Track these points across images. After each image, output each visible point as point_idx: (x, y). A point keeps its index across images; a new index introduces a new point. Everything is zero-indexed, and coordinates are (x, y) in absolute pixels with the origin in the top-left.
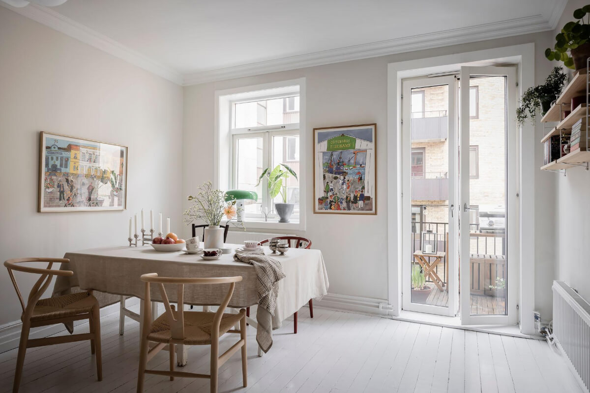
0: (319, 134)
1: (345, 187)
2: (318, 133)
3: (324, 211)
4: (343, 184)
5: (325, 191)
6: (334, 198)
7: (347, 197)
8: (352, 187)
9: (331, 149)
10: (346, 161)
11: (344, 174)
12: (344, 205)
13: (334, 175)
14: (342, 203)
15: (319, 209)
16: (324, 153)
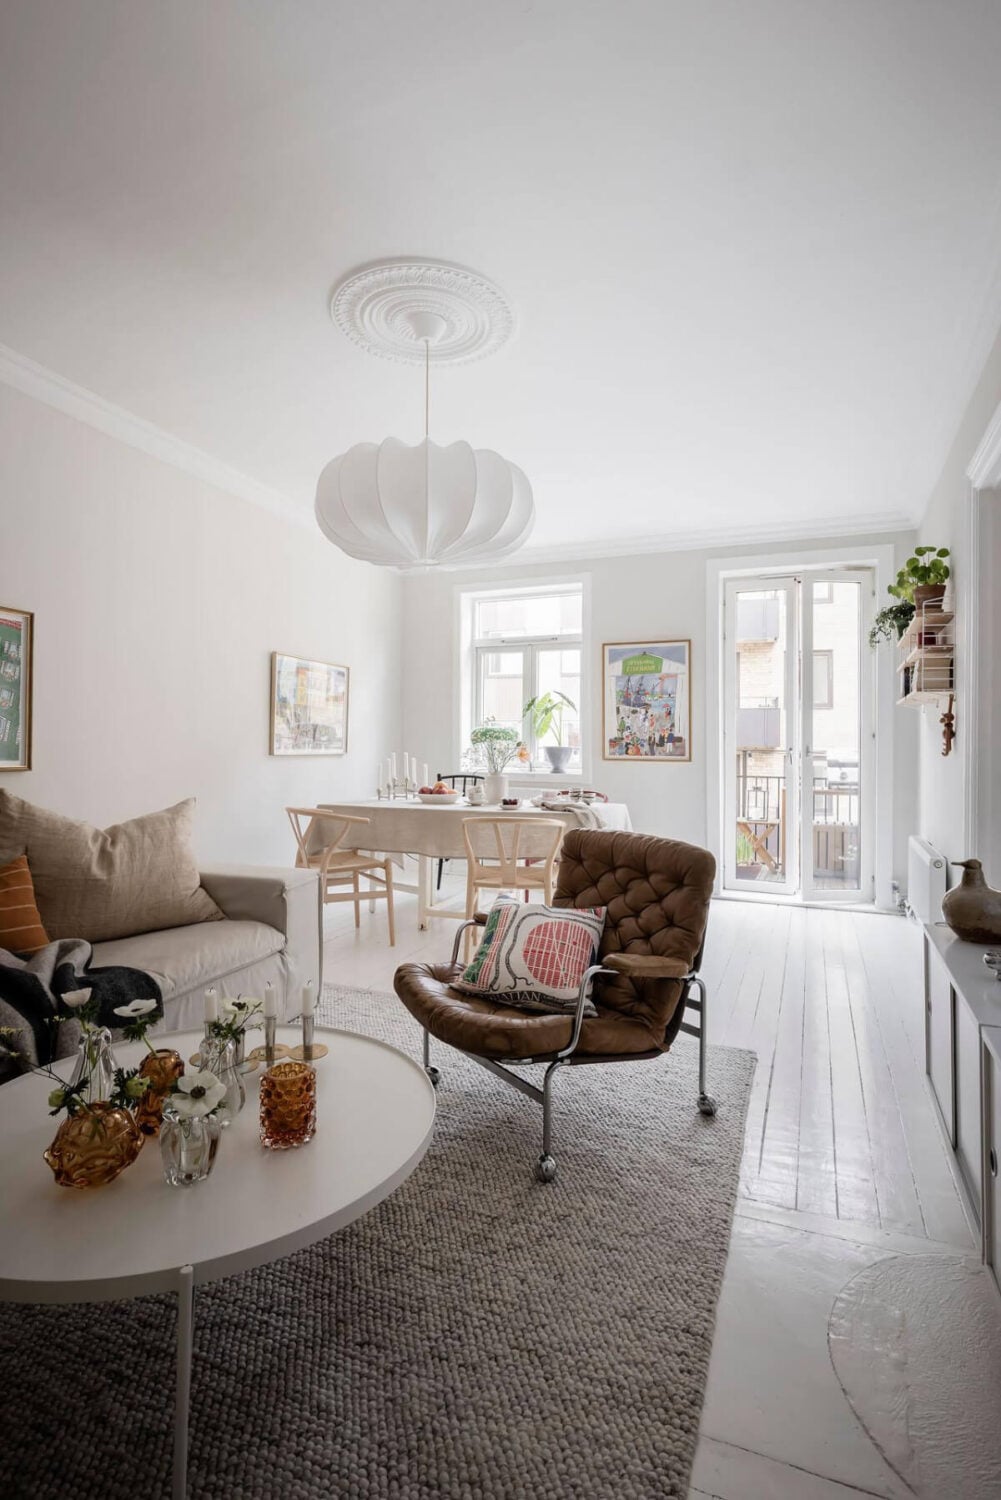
0: (610, 651)
1: (647, 724)
2: (610, 650)
3: (617, 756)
4: (644, 720)
5: (618, 730)
6: (633, 739)
7: (650, 738)
8: (657, 725)
9: (627, 673)
10: (649, 689)
11: (646, 706)
12: (646, 748)
13: (632, 708)
14: (642, 745)
15: (611, 754)
16: (617, 677)
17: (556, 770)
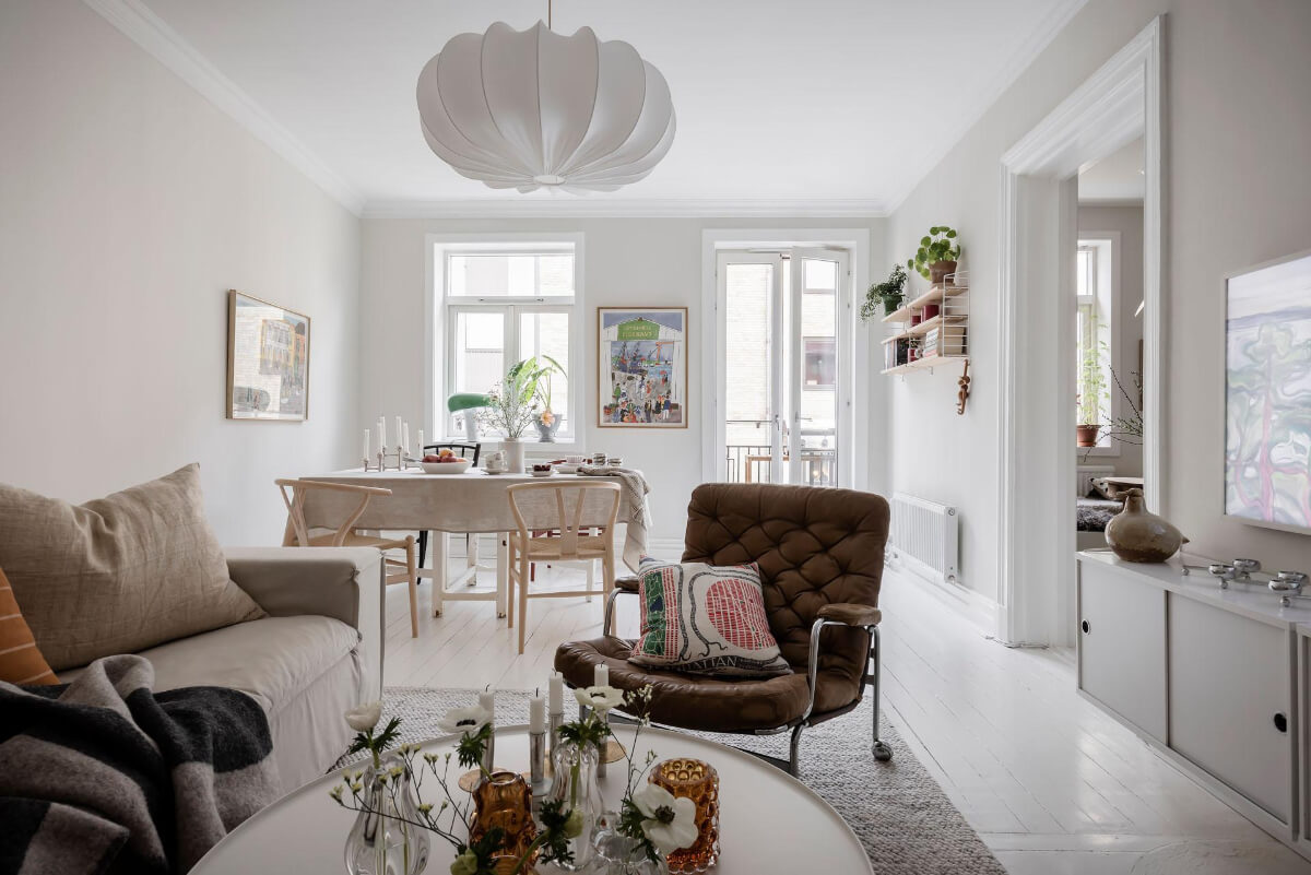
0: (606, 315)
1: (643, 390)
2: (604, 315)
3: (612, 424)
4: (641, 387)
5: (614, 397)
6: (628, 407)
7: (646, 405)
8: (653, 392)
9: (623, 337)
10: (646, 355)
11: (642, 372)
12: (643, 415)
13: (628, 375)
14: (639, 412)
15: (605, 421)
16: (613, 343)
17: (546, 439)
